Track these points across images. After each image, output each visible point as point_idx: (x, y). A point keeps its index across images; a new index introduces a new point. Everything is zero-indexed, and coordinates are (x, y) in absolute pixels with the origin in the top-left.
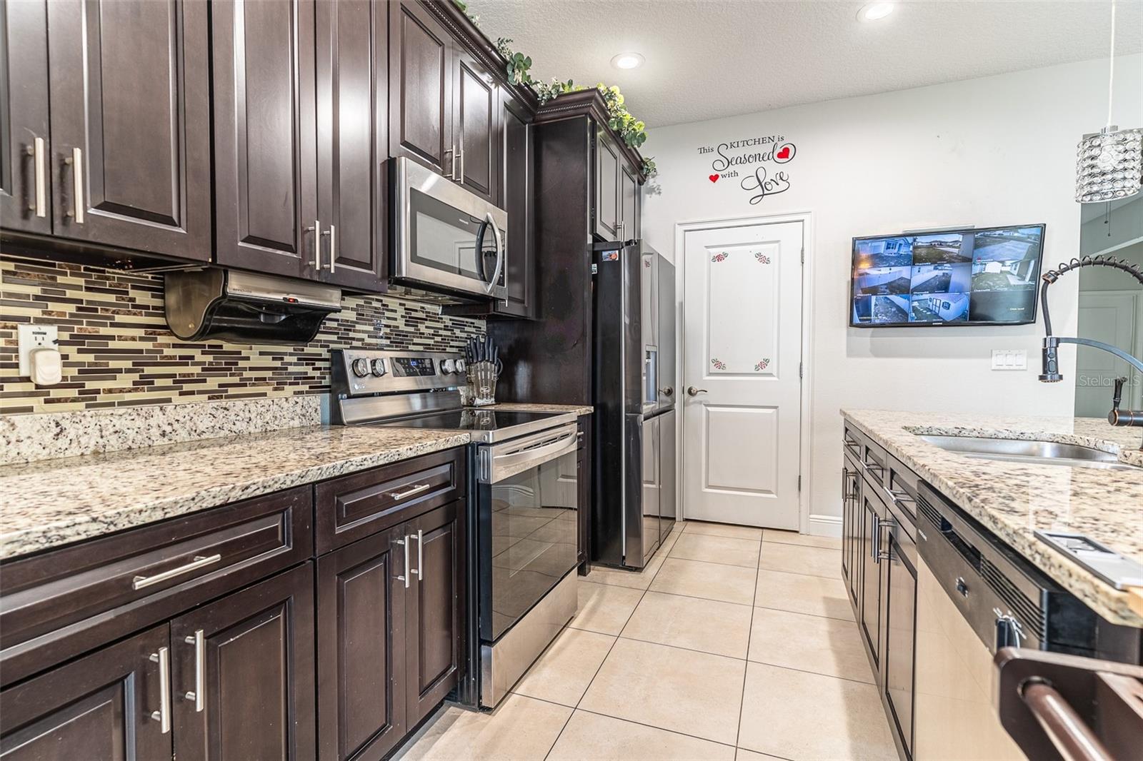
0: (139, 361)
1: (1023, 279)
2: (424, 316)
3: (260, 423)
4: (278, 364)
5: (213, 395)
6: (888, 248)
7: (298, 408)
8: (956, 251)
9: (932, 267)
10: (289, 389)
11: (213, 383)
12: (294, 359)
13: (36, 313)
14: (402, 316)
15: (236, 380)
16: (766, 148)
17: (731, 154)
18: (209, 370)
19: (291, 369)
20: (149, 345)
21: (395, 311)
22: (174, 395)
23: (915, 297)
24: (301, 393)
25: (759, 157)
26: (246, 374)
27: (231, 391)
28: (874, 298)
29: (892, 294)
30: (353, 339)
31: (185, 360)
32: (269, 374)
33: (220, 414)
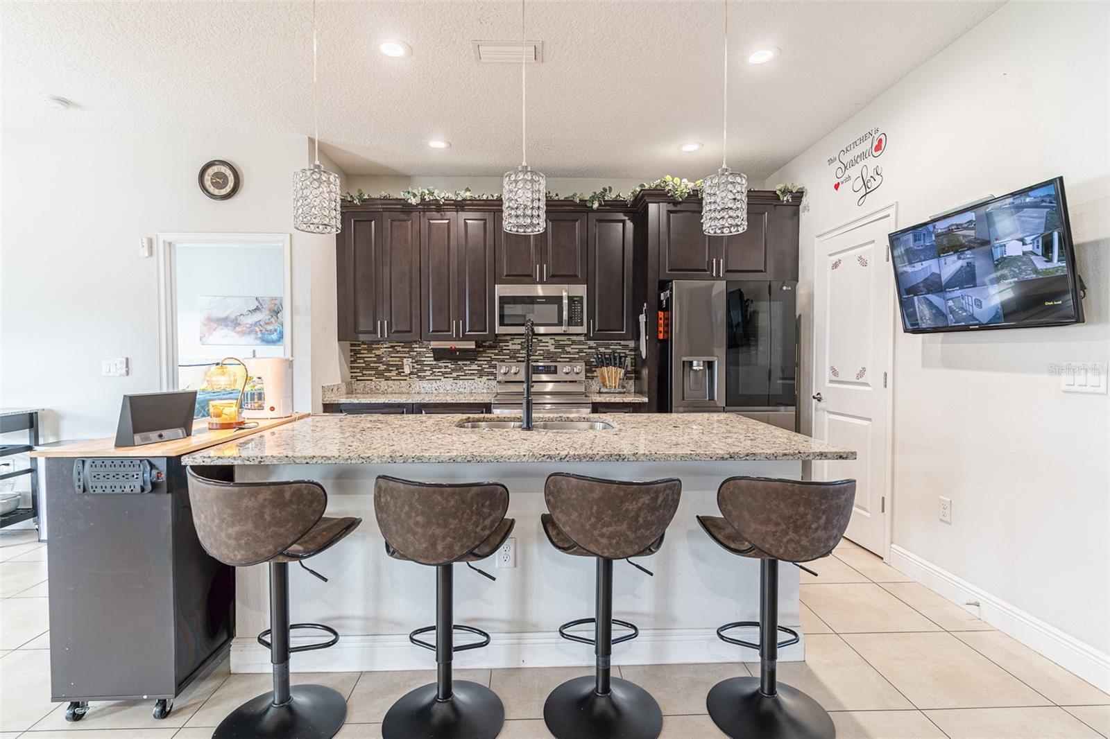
0: (432, 367)
1: (1050, 260)
2: (570, 343)
3: (469, 389)
4: (480, 368)
5: (455, 379)
6: (915, 241)
7: (486, 386)
8: (972, 233)
9: (955, 257)
10: (485, 378)
11: (455, 375)
12: (487, 366)
13: (407, 355)
14: (552, 344)
15: (463, 374)
16: (866, 146)
17: (846, 158)
18: (453, 370)
19: (485, 370)
20: (435, 363)
21: (547, 342)
22: (442, 378)
23: (948, 295)
24: (491, 379)
25: (863, 156)
26: (467, 372)
27: (461, 377)
28: (916, 298)
29: (928, 293)
30: (519, 357)
31: (446, 367)
32: (476, 372)
33: (454, 385)
